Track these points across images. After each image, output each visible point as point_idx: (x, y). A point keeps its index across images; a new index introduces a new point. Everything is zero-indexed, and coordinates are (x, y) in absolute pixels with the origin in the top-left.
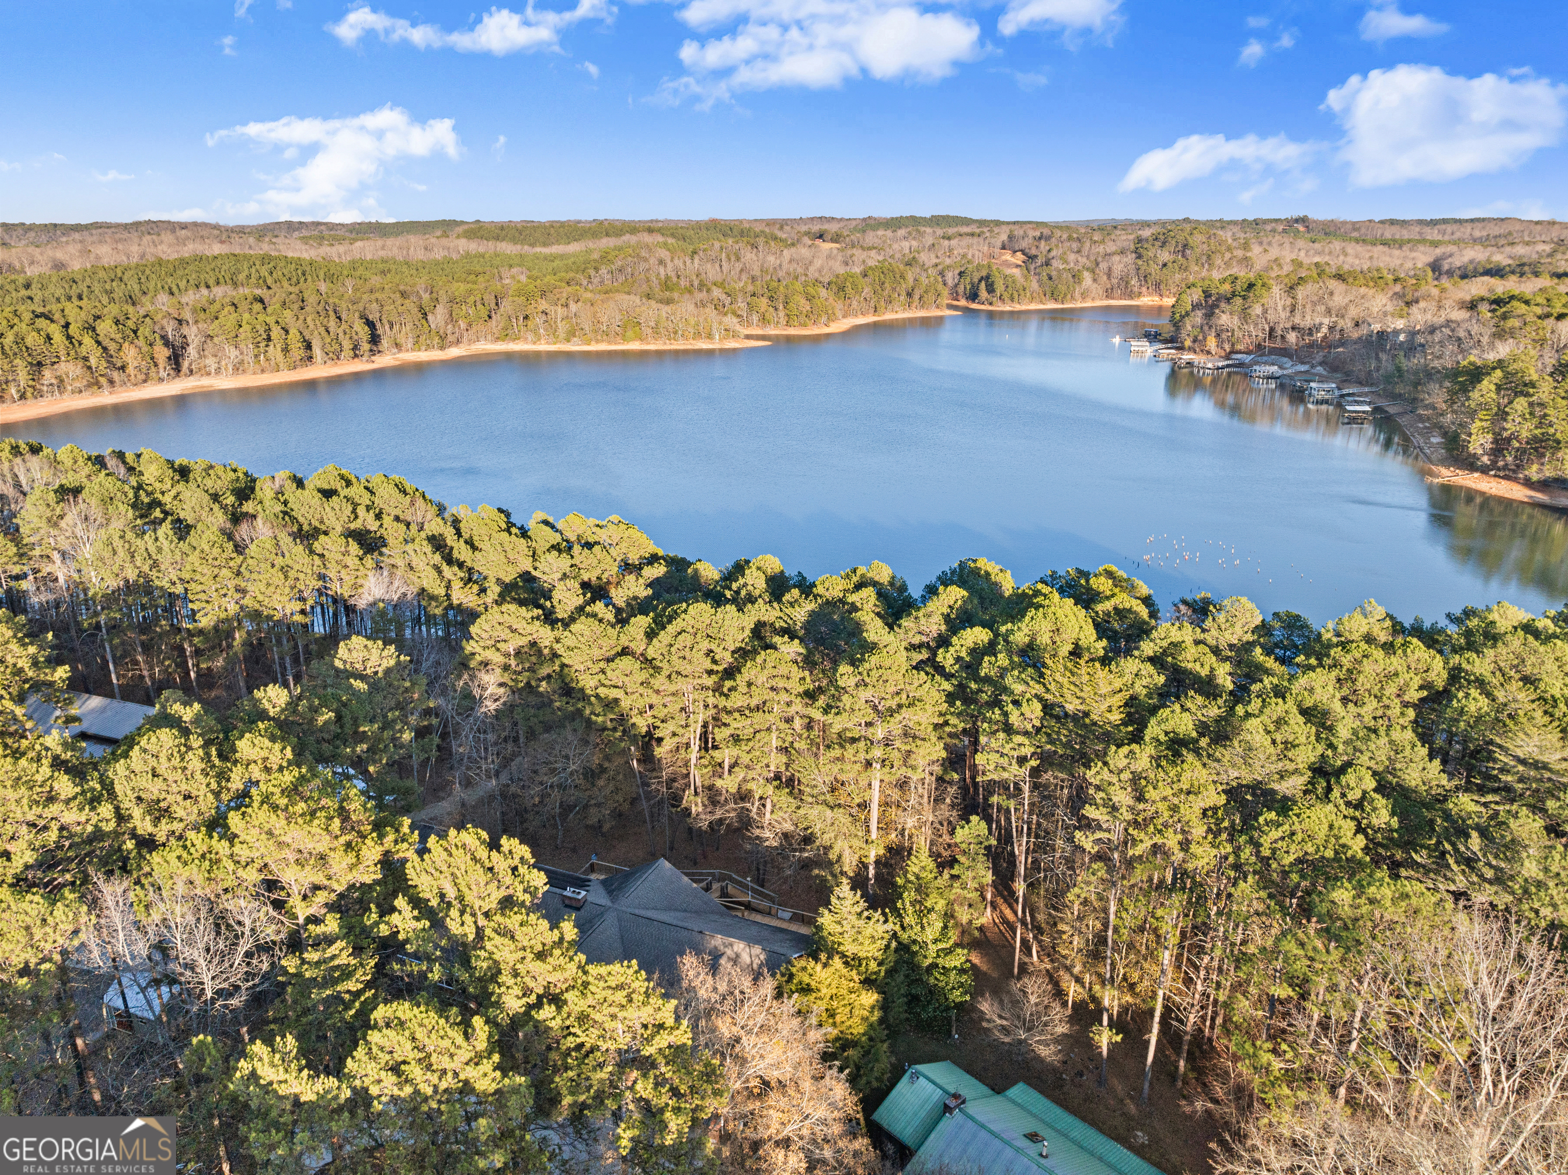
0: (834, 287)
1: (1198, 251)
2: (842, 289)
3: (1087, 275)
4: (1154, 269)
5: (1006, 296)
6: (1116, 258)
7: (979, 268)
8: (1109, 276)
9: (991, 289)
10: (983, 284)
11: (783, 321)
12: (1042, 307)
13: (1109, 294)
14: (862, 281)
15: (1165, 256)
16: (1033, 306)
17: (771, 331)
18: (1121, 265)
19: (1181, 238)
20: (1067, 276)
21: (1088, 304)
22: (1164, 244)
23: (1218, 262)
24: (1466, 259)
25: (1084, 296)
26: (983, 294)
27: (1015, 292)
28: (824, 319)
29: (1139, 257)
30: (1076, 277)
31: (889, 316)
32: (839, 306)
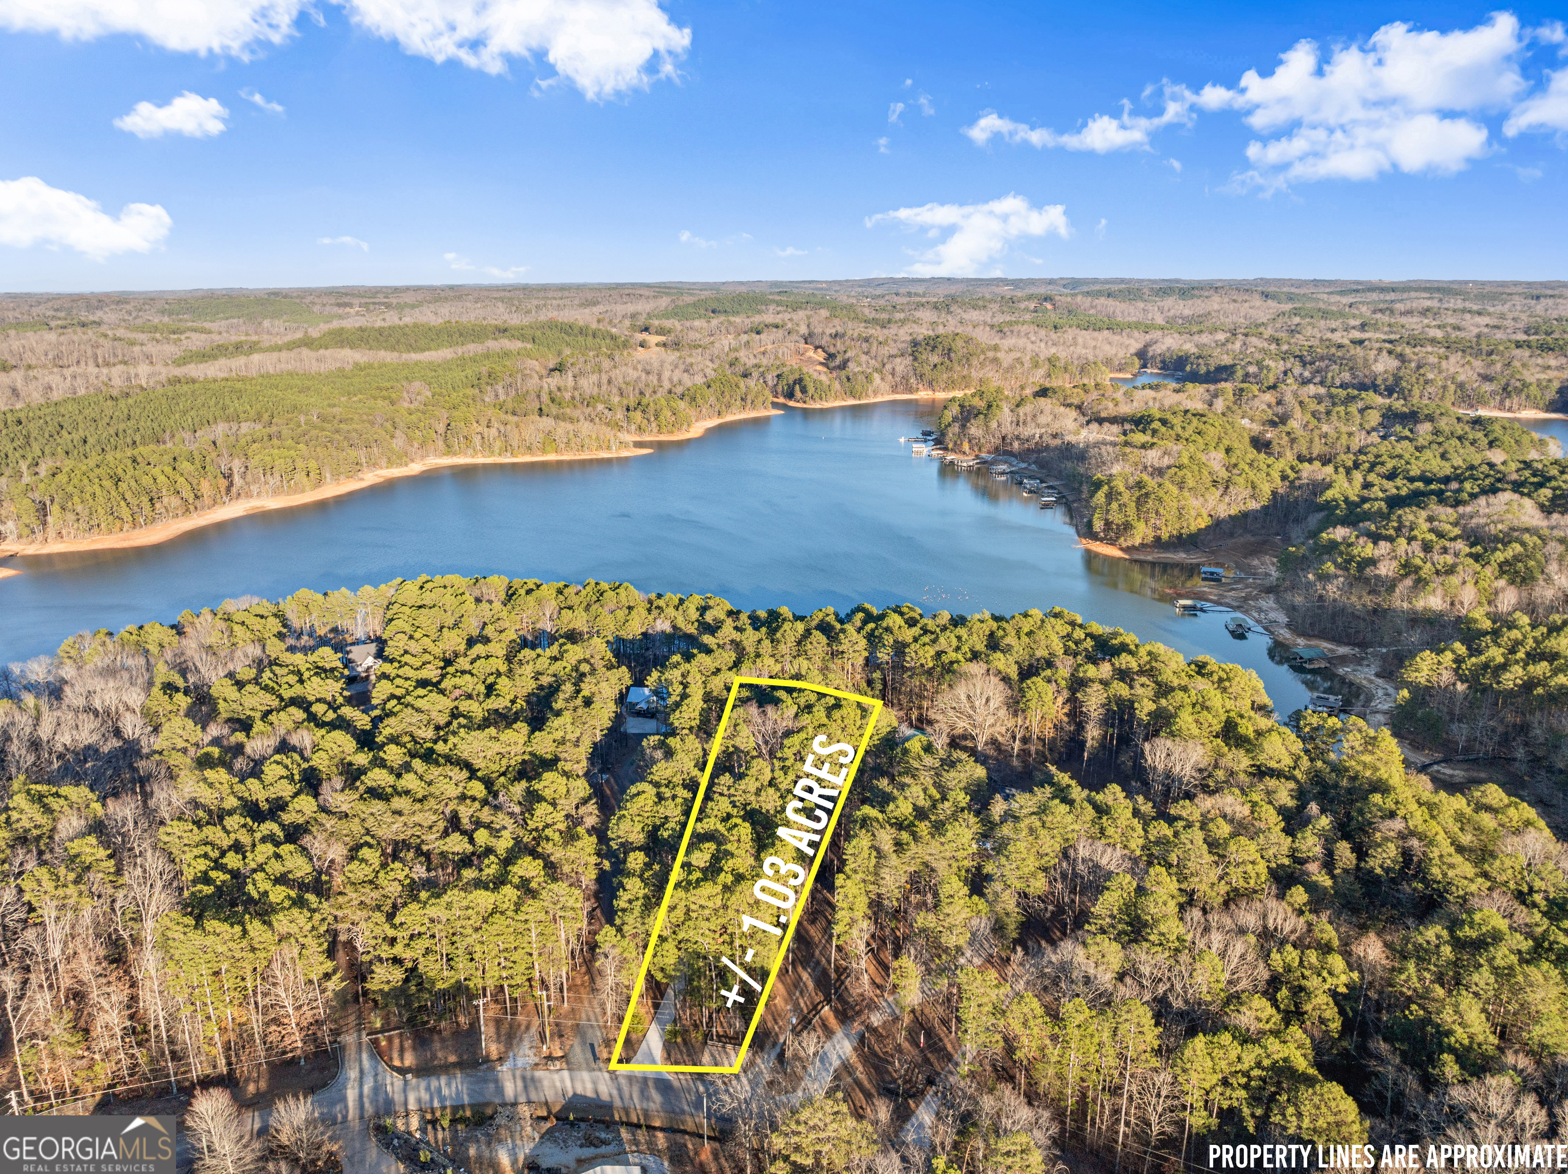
0: (687, 398)
1: (960, 354)
2: (693, 399)
3: (876, 376)
4: (927, 369)
5: (816, 396)
6: (898, 360)
7: (792, 372)
8: (893, 375)
9: (804, 390)
10: (797, 387)
11: (655, 430)
12: (844, 403)
13: (894, 389)
14: (707, 392)
15: (935, 359)
16: (838, 403)
17: (647, 438)
18: (902, 365)
19: (946, 344)
20: (861, 378)
21: (879, 399)
22: (934, 348)
23: (975, 362)
24: (1164, 348)
25: (875, 393)
26: (798, 394)
27: (823, 392)
28: (685, 427)
29: (915, 359)
30: (868, 378)
31: (729, 418)
32: (692, 412)
